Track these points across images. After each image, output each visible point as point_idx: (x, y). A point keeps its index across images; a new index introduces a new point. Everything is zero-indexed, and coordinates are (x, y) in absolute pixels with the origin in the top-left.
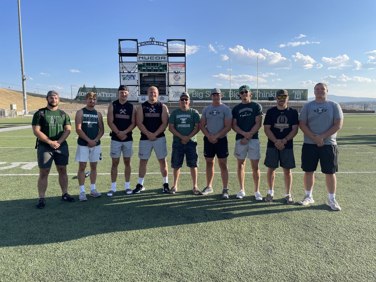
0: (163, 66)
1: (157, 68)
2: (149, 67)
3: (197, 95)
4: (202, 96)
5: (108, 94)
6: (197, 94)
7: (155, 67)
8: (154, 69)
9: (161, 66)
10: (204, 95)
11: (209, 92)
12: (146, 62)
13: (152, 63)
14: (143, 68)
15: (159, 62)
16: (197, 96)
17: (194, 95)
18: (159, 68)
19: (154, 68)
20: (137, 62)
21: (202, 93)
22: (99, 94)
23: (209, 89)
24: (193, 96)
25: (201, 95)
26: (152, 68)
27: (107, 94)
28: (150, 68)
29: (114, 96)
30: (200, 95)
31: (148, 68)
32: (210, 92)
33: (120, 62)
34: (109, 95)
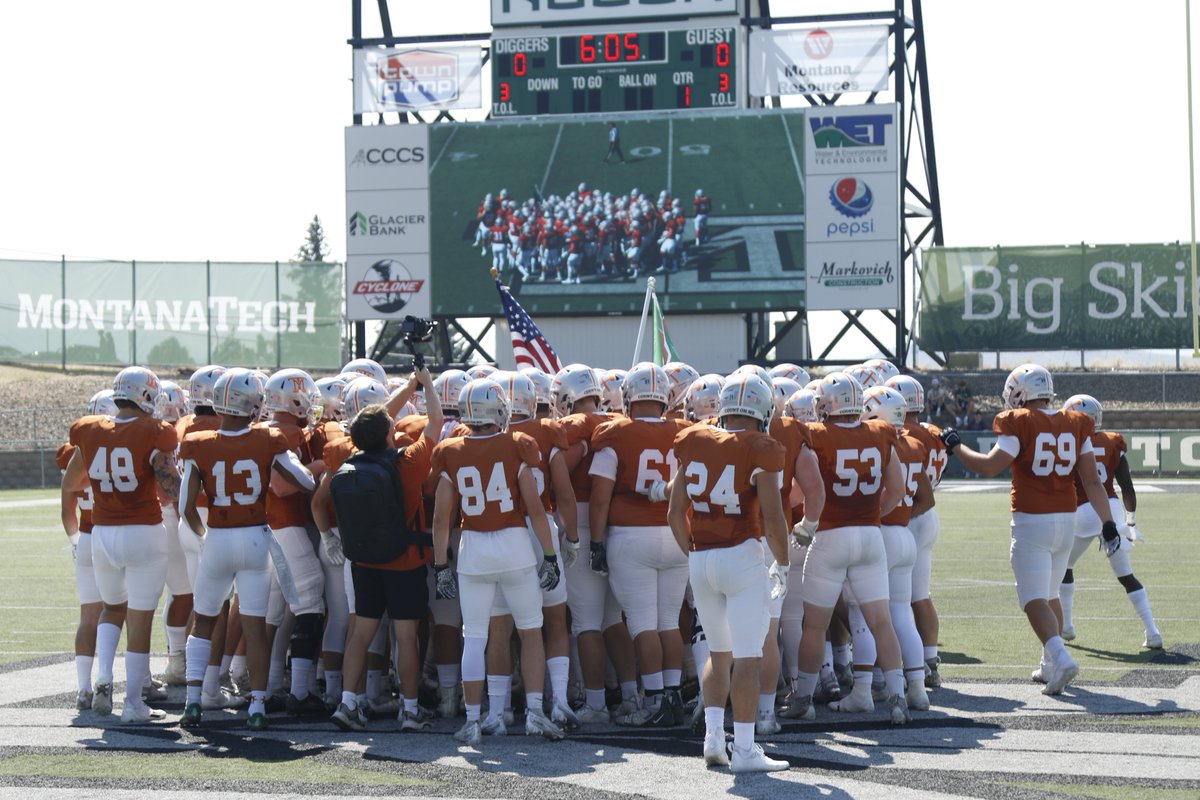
0: (697, 57)
1: (651, 80)
2: (586, 73)
3: (1015, 301)
4: (1056, 313)
5: (257, 305)
6: (1004, 290)
7: (631, 71)
8: (629, 91)
9: (686, 55)
10: (1079, 297)
11: (1121, 271)
12: (559, 33)
13: (612, 41)
14: (535, 85)
15: (666, 28)
16: (1007, 307)
17: (983, 304)
18: (664, 73)
19: (626, 82)
20: (485, 36)
21: (1056, 284)
22: (190, 313)
23: (1120, 247)
24: (968, 315)
25: (1043, 302)
26: (610, 79)
27: (250, 310)
28: (595, 83)
29: (302, 324)
30: (1036, 299)
31: (579, 83)
32: (1130, 272)
33: (358, 42)
34: (259, 317)
